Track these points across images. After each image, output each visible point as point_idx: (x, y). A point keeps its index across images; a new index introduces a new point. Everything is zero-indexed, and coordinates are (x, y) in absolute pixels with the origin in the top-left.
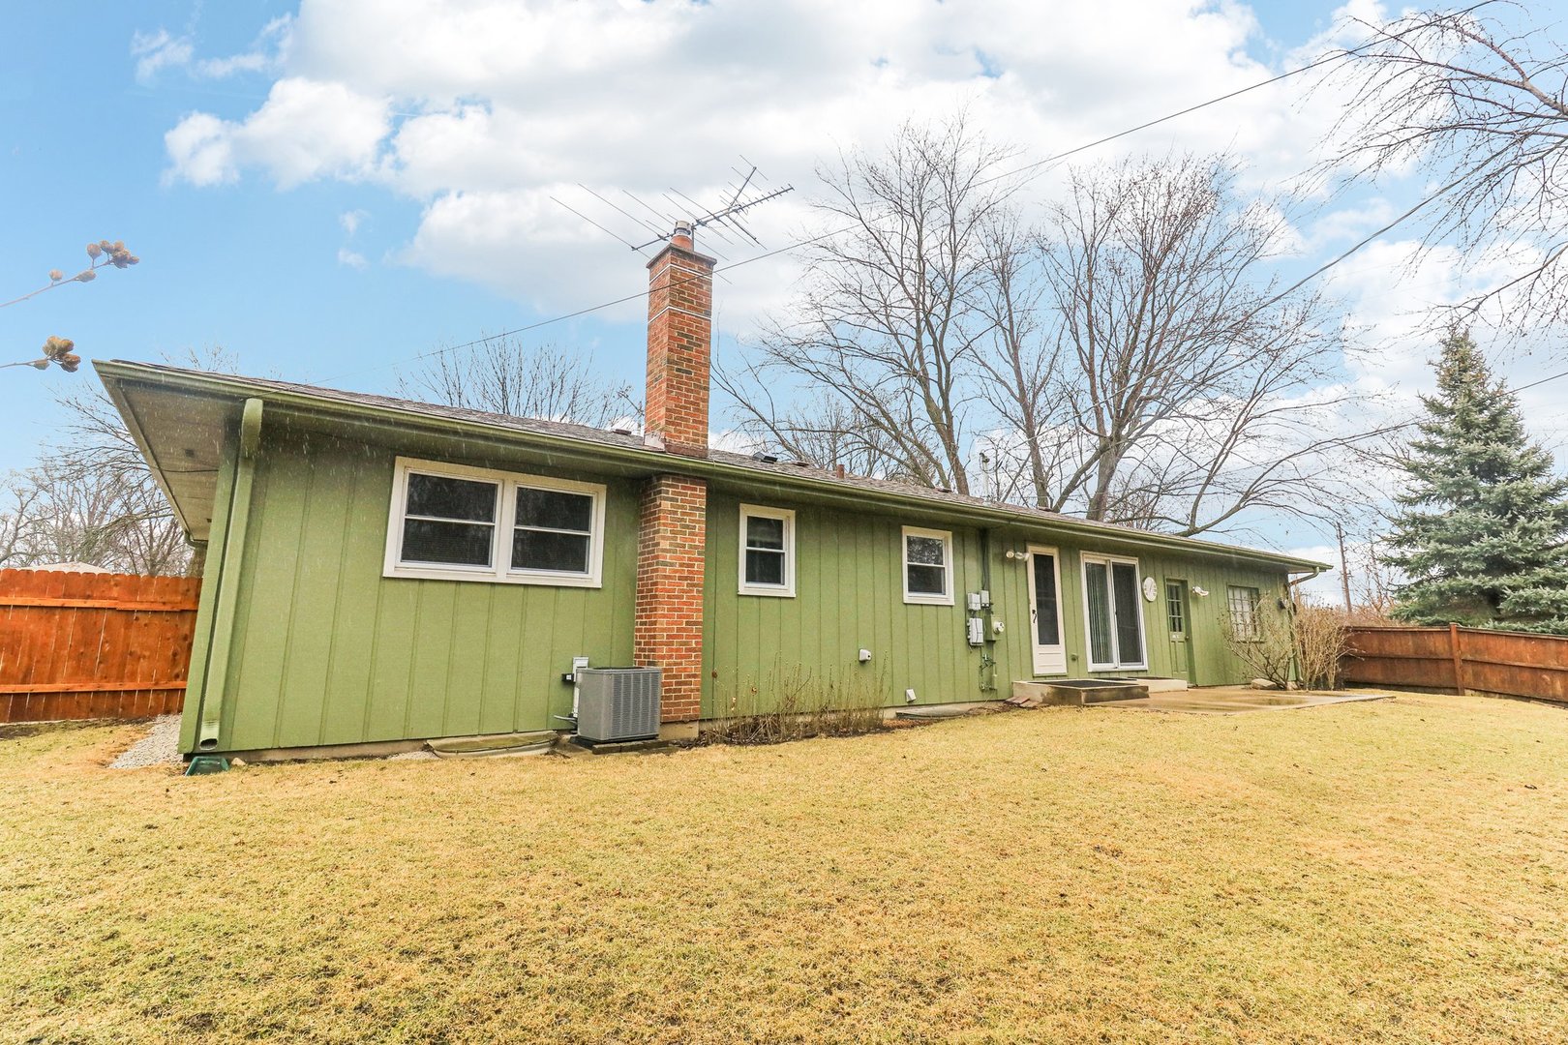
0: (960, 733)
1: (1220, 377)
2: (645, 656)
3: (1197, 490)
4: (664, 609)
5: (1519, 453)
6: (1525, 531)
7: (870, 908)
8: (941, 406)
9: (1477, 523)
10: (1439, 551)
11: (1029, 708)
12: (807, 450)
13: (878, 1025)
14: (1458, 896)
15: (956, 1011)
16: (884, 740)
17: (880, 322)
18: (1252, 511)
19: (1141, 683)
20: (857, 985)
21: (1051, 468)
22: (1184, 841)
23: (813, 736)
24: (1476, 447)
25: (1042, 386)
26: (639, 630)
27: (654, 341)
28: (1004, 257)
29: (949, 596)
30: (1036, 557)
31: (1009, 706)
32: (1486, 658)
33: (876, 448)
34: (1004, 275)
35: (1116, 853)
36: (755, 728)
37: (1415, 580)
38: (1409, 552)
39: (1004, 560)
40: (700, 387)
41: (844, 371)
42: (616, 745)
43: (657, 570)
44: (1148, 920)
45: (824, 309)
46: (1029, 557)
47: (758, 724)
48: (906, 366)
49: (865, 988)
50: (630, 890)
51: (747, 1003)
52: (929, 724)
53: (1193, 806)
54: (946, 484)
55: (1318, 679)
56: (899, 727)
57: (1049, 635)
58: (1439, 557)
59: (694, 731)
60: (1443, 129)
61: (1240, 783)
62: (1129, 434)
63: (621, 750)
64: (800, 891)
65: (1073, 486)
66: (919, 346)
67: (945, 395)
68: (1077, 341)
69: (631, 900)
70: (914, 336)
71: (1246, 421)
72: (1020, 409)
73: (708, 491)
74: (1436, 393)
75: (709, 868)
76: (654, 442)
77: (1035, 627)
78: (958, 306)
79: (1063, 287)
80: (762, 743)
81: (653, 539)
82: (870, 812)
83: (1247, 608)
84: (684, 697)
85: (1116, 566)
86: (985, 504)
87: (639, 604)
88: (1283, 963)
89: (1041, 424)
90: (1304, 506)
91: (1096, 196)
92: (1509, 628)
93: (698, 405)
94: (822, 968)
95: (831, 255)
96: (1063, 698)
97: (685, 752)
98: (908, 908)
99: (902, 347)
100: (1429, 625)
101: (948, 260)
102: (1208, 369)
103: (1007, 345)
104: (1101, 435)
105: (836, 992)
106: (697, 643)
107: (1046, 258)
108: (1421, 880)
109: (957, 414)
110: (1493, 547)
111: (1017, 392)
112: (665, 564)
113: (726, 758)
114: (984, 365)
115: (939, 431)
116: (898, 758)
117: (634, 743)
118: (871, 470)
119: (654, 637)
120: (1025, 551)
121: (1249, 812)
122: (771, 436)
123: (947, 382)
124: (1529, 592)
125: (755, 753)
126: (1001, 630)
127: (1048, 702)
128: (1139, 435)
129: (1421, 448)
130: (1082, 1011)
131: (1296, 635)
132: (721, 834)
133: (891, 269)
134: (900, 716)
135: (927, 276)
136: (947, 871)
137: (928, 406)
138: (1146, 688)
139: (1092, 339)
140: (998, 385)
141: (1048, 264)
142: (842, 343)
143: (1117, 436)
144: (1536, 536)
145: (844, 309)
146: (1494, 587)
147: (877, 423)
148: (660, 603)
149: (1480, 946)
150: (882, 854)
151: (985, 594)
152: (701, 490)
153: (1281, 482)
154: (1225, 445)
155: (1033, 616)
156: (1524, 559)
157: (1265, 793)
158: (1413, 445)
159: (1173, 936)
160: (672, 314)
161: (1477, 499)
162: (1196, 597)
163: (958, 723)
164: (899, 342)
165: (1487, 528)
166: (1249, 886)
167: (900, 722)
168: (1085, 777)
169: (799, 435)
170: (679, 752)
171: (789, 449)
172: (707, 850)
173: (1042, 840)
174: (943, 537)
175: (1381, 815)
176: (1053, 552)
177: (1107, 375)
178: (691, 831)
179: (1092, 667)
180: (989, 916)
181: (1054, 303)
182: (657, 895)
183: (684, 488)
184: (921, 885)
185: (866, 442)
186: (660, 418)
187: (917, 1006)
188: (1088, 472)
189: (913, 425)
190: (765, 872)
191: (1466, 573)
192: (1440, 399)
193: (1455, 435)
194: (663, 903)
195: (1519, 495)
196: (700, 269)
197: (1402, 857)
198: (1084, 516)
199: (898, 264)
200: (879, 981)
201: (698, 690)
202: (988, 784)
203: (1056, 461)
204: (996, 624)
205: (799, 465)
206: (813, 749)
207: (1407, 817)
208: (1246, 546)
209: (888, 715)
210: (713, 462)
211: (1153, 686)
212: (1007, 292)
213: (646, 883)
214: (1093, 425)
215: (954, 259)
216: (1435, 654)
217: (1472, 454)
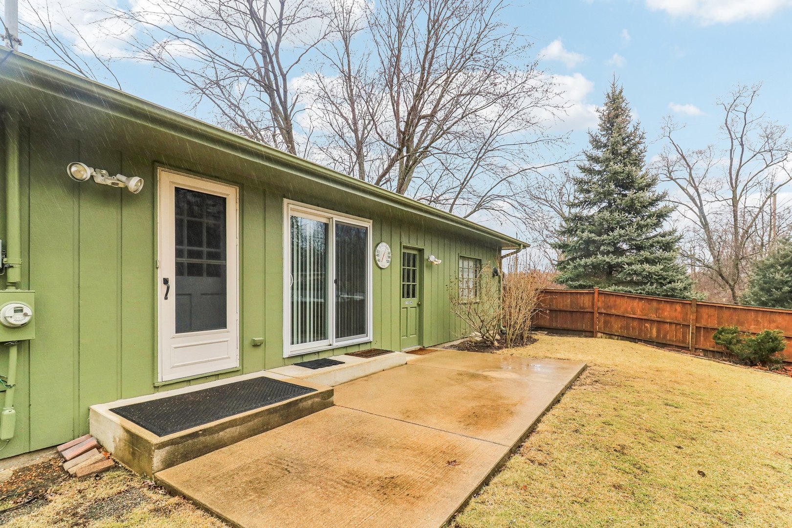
5: (640, 174)
10: (589, 238)
24: (618, 167)
32: (613, 311)
83: (472, 276)
85: (338, 224)
92: (622, 290)
100: (576, 287)
124: (637, 267)
146: (617, 263)
162: (431, 265)
176: (229, 192)
179: (291, 349)
191: (603, 254)
192: (599, 137)
216: (583, 308)
217: (616, 173)
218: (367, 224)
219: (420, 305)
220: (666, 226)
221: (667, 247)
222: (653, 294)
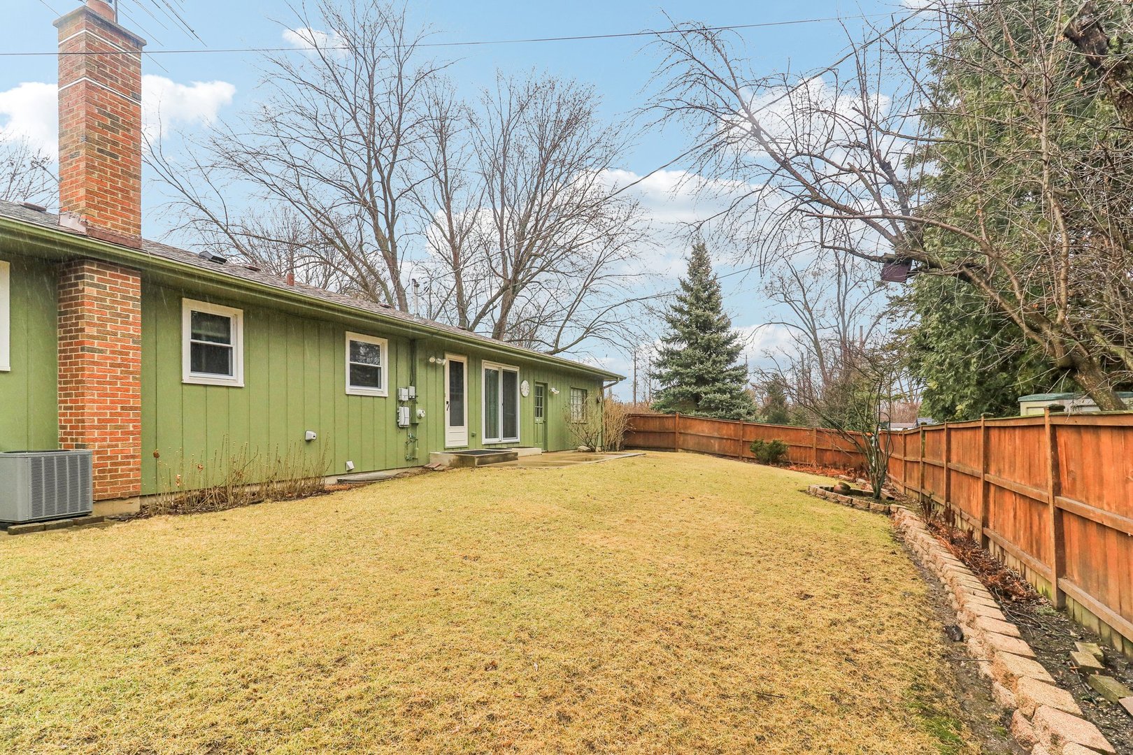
0: (385, 491)
1: (580, 247)
2: (72, 440)
3: (561, 323)
4: (93, 395)
5: (717, 318)
6: (715, 362)
7: (291, 622)
8: (387, 236)
9: (695, 356)
10: (677, 371)
11: (440, 471)
12: (264, 256)
13: (283, 700)
14: (647, 557)
15: (347, 677)
16: (323, 501)
17: (334, 150)
18: (590, 340)
19: (514, 450)
20: (271, 677)
21: (470, 298)
22: (518, 546)
23: (260, 502)
24: (699, 312)
25: (467, 233)
26: (64, 414)
27: (68, 113)
28: (442, 119)
29: (384, 390)
30: (452, 363)
31: (426, 470)
32: (689, 431)
33: (331, 264)
34: (442, 135)
35: (476, 559)
36: (201, 499)
37: (664, 387)
38: (664, 371)
39: (428, 364)
40: (130, 175)
41: (300, 189)
42: (38, 524)
43: (82, 356)
44: (486, 596)
45: (279, 126)
46: (446, 362)
47: (204, 495)
48: (358, 196)
49: (277, 677)
50: (48, 647)
51: (169, 711)
52: (363, 486)
53: (528, 524)
54: (390, 301)
55: (611, 445)
56: (338, 490)
57: (457, 420)
58: (676, 374)
59: (135, 505)
60: (697, 107)
61: (557, 508)
62: (523, 280)
63: (45, 528)
64: (229, 621)
65: (483, 313)
66: (369, 181)
67: (390, 226)
68: (493, 202)
69: (48, 656)
70: (366, 171)
71: (592, 280)
72: (449, 248)
73: (143, 281)
74: (686, 277)
75: (138, 617)
76: (71, 223)
77: (448, 414)
78: (403, 153)
79: (485, 157)
80: (209, 510)
81: (77, 324)
82: (301, 555)
83: (580, 402)
84: (121, 476)
85: (505, 372)
86: (415, 320)
87: (61, 389)
88: (556, 606)
89: (465, 262)
90: (618, 340)
91: (512, 89)
92: (701, 415)
93: (128, 192)
94: (241, 672)
95: (286, 74)
96: (463, 463)
97: (122, 525)
98: (321, 617)
99: (354, 177)
100: (667, 413)
101: (396, 109)
102: (573, 241)
103: (443, 196)
104: (505, 277)
105: (252, 686)
106: (134, 427)
107: (474, 130)
108: (632, 551)
109: (400, 244)
110: (700, 370)
111: (448, 235)
112: (93, 350)
113: (168, 526)
114: (424, 207)
115: (385, 257)
116: (332, 512)
117: (61, 521)
118: (326, 282)
119: (83, 421)
120: (444, 358)
121: (557, 524)
122: (224, 238)
123: (393, 216)
124: (711, 396)
125: (199, 520)
126: (423, 415)
127: (454, 466)
128: (529, 281)
129: (676, 310)
130: (435, 657)
131: (604, 419)
132: (154, 588)
133: (346, 105)
134: (340, 482)
135: (377, 119)
136: (356, 587)
137: (376, 235)
138: (517, 454)
139: (503, 204)
140: (434, 227)
141: (475, 135)
142: (298, 163)
143: (515, 280)
144: (718, 365)
145: (300, 130)
146: (697, 392)
147: (332, 242)
148: (88, 388)
149: (650, 580)
150: (306, 583)
151: (412, 389)
152: (134, 281)
153: (607, 323)
154: (579, 295)
155: (446, 406)
156: (712, 378)
157: (568, 513)
158: (672, 307)
159: (499, 602)
160: (89, 87)
161: (696, 342)
162: (552, 394)
163: (386, 484)
164: (352, 173)
165: (699, 359)
166: (548, 566)
167: (341, 487)
168: (465, 513)
169: (256, 241)
170: (116, 525)
171: (245, 254)
172: (138, 603)
173: (430, 556)
174: (382, 343)
175: (623, 519)
176: (463, 359)
177: (511, 232)
178: (122, 590)
179: (485, 441)
180: (383, 611)
181: (477, 168)
182: (78, 647)
183: (112, 276)
184: (335, 599)
185: (322, 258)
186: (78, 199)
187: (318, 680)
188: (495, 304)
189: (364, 248)
190: (196, 611)
191: (687, 384)
192: (688, 281)
193: (692, 304)
194: (85, 652)
195: (714, 341)
196: (126, 45)
197: (627, 540)
198: (490, 336)
199: (352, 101)
200: (289, 670)
201: (138, 469)
202: (398, 524)
203: (474, 294)
204: (419, 411)
205: (251, 268)
206: (257, 512)
207: (635, 519)
208: (586, 364)
209: (330, 482)
210: (149, 254)
211: (521, 452)
212: (444, 150)
213: (69, 639)
214: (500, 270)
215: (401, 109)
216: (667, 429)
217: (698, 316)
218: (516, 369)
219: (545, 422)
220: (739, 361)
221: (738, 379)
222: (724, 417)
